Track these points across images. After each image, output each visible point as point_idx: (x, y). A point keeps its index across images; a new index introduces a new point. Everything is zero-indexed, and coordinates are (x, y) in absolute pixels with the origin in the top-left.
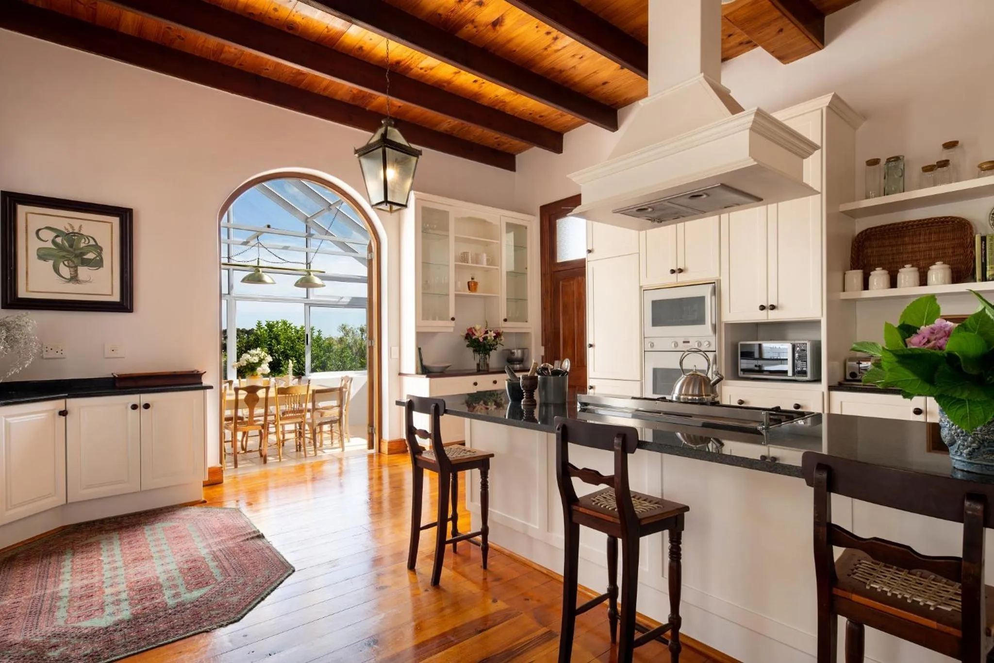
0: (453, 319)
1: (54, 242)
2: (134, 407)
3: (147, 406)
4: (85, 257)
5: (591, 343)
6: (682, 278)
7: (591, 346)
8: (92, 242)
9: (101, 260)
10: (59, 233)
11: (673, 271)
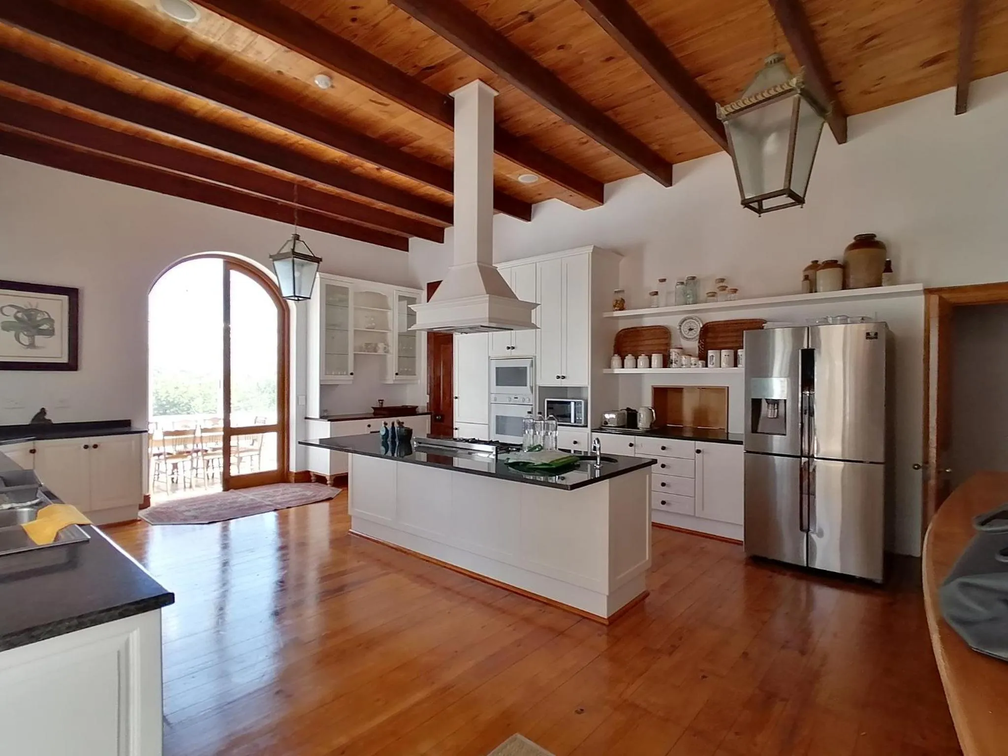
0: (352, 374)
1: (16, 317)
2: (86, 447)
3: (95, 446)
4: (41, 328)
5: (457, 396)
6: (514, 353)
7: (456, 398)
8: (47, 316)
9: (53, 330)
10: (20, 309)
11: (509, 348)
